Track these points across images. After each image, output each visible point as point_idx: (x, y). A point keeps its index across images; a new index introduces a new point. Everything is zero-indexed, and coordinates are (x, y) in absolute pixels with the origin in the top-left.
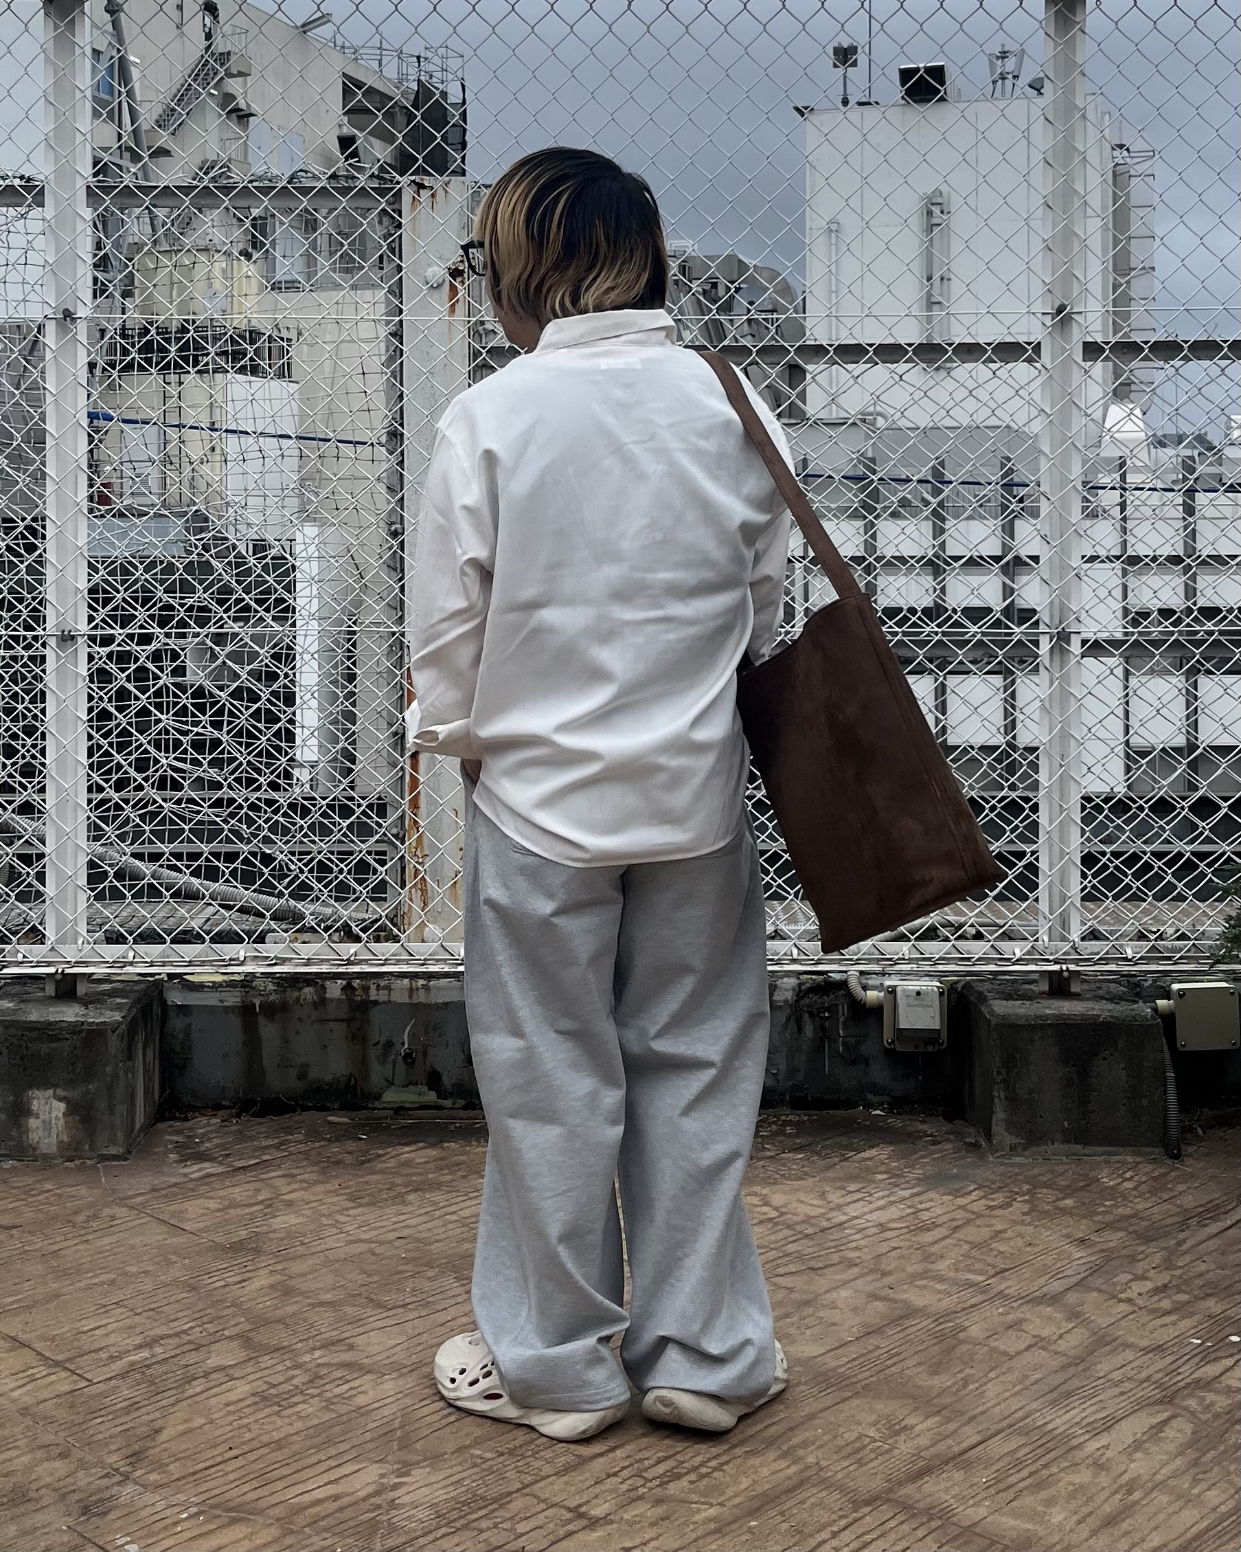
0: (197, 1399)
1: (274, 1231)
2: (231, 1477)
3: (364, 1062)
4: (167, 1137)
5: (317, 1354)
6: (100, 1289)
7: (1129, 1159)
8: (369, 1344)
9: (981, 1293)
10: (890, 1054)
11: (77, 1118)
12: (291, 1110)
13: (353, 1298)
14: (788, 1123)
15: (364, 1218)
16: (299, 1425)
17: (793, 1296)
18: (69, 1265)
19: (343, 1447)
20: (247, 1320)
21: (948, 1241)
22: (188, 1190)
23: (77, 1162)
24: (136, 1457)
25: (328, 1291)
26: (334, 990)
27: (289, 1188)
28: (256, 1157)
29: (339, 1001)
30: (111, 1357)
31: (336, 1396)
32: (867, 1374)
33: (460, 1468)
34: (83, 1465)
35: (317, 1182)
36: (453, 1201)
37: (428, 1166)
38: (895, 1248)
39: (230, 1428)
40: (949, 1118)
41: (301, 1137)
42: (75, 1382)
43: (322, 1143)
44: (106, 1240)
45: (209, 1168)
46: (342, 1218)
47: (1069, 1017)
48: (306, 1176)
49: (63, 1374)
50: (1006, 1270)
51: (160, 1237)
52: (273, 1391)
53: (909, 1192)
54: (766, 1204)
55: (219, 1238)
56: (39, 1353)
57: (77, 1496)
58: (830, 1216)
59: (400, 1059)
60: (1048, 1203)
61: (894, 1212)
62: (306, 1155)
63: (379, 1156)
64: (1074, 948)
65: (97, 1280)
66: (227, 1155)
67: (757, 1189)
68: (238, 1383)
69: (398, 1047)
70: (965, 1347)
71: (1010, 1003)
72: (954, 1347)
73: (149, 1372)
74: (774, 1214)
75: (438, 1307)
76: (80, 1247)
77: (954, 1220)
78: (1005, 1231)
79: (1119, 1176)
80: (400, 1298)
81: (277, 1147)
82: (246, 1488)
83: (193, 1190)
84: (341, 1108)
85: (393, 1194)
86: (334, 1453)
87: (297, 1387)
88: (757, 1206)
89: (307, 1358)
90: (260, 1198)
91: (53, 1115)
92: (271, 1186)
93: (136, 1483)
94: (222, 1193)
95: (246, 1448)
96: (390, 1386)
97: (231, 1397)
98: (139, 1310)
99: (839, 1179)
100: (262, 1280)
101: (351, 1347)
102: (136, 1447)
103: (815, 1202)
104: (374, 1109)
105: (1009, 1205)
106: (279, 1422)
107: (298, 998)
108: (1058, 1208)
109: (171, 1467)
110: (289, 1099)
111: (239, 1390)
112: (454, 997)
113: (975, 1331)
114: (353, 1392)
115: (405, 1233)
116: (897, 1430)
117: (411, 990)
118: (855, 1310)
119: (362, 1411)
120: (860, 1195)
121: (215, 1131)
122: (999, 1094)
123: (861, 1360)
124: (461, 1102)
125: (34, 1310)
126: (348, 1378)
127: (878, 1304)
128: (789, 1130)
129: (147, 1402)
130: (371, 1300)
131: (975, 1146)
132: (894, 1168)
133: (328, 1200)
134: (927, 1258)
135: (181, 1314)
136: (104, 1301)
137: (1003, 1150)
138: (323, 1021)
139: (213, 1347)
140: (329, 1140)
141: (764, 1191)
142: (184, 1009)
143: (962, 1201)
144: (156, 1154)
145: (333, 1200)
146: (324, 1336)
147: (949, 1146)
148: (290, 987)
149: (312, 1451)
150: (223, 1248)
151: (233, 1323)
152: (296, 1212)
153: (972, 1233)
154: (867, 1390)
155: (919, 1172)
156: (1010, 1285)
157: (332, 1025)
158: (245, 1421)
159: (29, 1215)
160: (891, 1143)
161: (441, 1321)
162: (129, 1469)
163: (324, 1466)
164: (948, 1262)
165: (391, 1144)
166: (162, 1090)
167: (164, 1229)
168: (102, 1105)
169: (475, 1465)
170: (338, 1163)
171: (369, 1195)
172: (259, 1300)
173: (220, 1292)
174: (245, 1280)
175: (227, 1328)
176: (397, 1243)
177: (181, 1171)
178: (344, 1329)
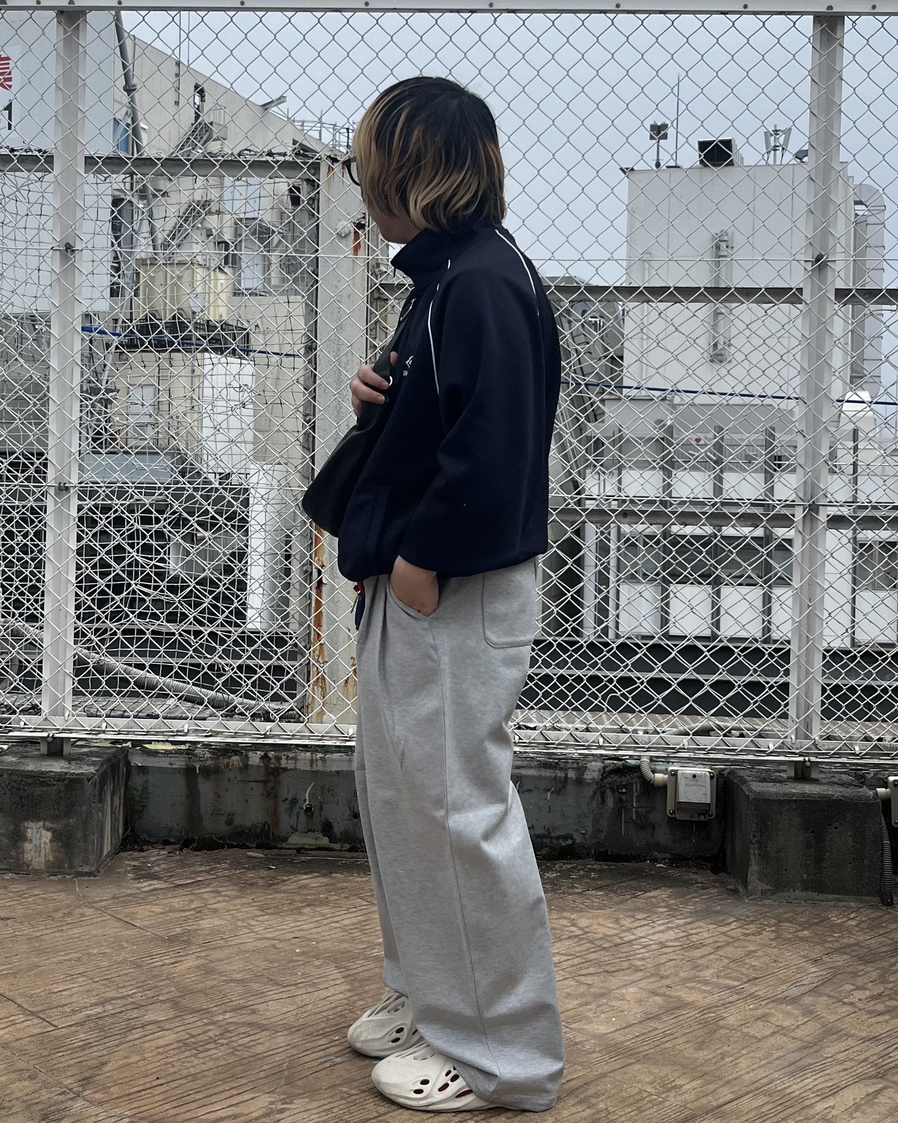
0: (135, 1043)
1: (202, 929)
2: (157, 1098)
3: (275, 813)
4: (127, 863)
5: (228, 1015)
6: (69, 963)
7: (853, 904)
8: (268, 1010)
9: (737, 994)
10: (672, 821)
11: (60, 844)
12: (220, 847)
13: (258, 977)
14: (593, 870)
15: (269, 923)
16: (211, 1064)
17: (592, 990)
18: (46, 946)
19: (243, 1081)
20: (177, 989)
21: (712, 956)
22: (140, 899)
23: (60, 877)
24: (86, 1082)
25: (240, 972)
26: (255, 758)
27: (214, 901)
28: (193, 878)
29: (258, 767)
30: (73, 1010)
31: (240, 1045)
32: (646, 1048)
33: (331, 1100)
34: (46, 1085)
35: (236, 897)
36: (337, 914)
37: (320, 889)
38: (671, 960)
39: (159, 1064)
40: (715, 871)
41: (226, 866)
42: (45, 1027)
43: (242, 871)
44: (76, 931)
45: (157, 884)
46: (253, 923)
47: (809, 795)
48: (228, 893)
49: (36, 1021)
50: (756, 979)
51: (116, 930)
52: (193, 1040)
53: (683, 921)
54: (574, 925)
55: (161, 932)
56: (19, 1006)
57: (40, 1107)
58: (622, 935)
59: (302, 811)
60: (790, 933)
61: (671, 935)
62: (230, 878)
63: (284, 881)
64: (815, 745)
65: (66, 958)
66: (171, 876)
67: (567, 914)
68: (167, 1033)
69: (301, 802)
70: (722, 1032)
71: (765, 784)
72: (715, 1032)
73: (100, 1022)
74: (579, 932)
75: (322, 987)
76: (57, 934)
77: (717, 942)
78: (755, 951)
79: (844, 916)
80: (291, 979)
81: (208, 872)
82: (167, 1107)
83: (143, 899)
84: (257, 848)
85: (292, 907)
86: (236, 1085)
87: (211, 1038)
88: (567, 926)
89: (220, 1018)
90: (193, 906)
91: (43, 841)
92: (202, 898)
93: (85, 1100)
94: (165, 901)
95: (170, 1079)
96: (281, 1040)
97: (161, 1042)
98: (98, 979)
99: (631, 910)
100: (190, 962)
101: (254, 1012)
102: (86, 1075)
103: (611, 925)
104: (282, 848)
105: (759, 933)
106: (196, 1062)
107: (228, 764)
108: (797, 937)
109: (112, 1089)
110: (220, 838)
111: (167, 1038)
112: (344, 767)
113: (732, 1020)
114: (253, 1043)
115: (299, 934)
116: (669, 1088)
117: (312, 761)
118: (639, 1002)
119: (259, 1058)
120: (647, 922)
121: (162, 860)
122: (754, 851)
123: (643, 1037)
124: (348, 846)
125: (19, 976)
126: (251, 1033)
127: (658, 999)
128: (593, 875)
129: (96, 1043)
130: (271, 980)
131: (735, 892)
132: (673, 904)
133: (243, 910)
134: (696, 967)
135: (127, 984)
136: (71, 972)
137: (756, 894)
138: (245, 782)
139: (150, 1007)
140: (247, 868)
141: (573, 916)
142: (143, 769)
143: (723, 929)
144: (118, 873)
145: (247, 909)
146: (234, 1003)
147: (715, 891)
148: (222, 754)
149: (219, 1083)
150: (164, 940)
151: (166, 991)
152: (219, 917)
153: (730, 951)
154: (647, 1058)
155: (691, 908)
156: (759, 989)
157: (253, 785)
158: (171, 1060)
159: (20, 911)
160: (670, 887)
161: (322, 996)
162: (81, 1089)
163: (228, 1094)
164: (712, 971)
165: (293, 873)
166: (125, 830)
167: (121, 924)
168: (79, 835)
169: (342, 1098)
170: (252, 884)
171: (277, 907)
172: (187, 976)
173: (158, 969)
174: (177, 962)
175: (162, 994)
176: (293, 941)
177: (136, 885)
178: (250, 998)
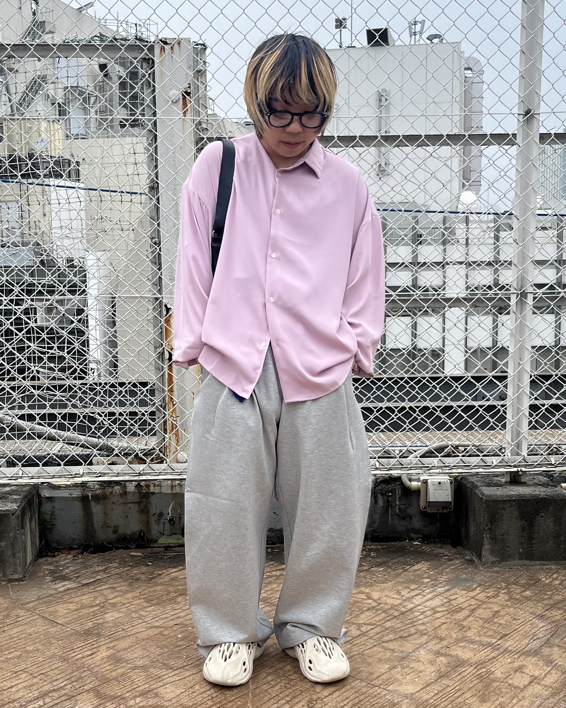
1: (107, 622)
3: (148, 523)
4: (45, 567)
5: (138, 700)
6: (12, 661)
7: (553, 567)
8: (166, 693)
10: (424, 514)
12: (111, 549)
13: (154, 663)
14: (372, 550)
15: (155, 613)
20: (97, 678)
22: (59, 598)
25: (140, 659)
26: (131, 488)
28: (93, 578)
29: (134, 493)
35: (127, 592)
38: (444, 623)
40: (454, 545)
41: (117, 565)
43: (128, 568)
44: (15, 630)
45: (69, 585)
46: (143, 613)
47: (524, 496)
48: (121, 588)
50: (506, 635)
51: (45, 628)
53: (443, 589)
54: (369, 598)
55: (78, 628)
58: (404, 604)
59: (167, 521)
60: (518, 594)
61: (437, 602)
62: (120, 575)
63: (160, 575)
64: (524, 459)
65: (11, 656)
66: (78, 577)
67: (363, 589)
69: (165, 515)
70: (494, 684)
71: (491, 488)
72: (489, 684)
74: (374, 604)
77: (470, 605)
78: (499, 611)
79: (550, 577)
80: (179, 663)
81: (104, 571)
83: (61, 598)
84: (137, 547)
85: (169, 597)
88: (365, 599)
90: (98, 602)
92: (102, 594)
94: (77, 599)
98: (36, 675)
99: (405, 582)
100: (104, 653)
101: (157, 695)
103: (395, 596)
105: (497, 595)
107: (112, 492)
108: (523, 597)
110: (110, 543)
113: (498, 674)
115: (178, 621)
117: (172, 487)
118: (431, 662)
120: (418, 592)
121: (70, 563)
122: (486, 536)
123: (441, 694)
128: (372, 554)
130: (165, 664)
131: (471, 562)
132: (432, 575)
133: (134, 603)
134: (462, 629)
135: (59, 677)
136: (15, 670)
137: (488, 564)
138: (125, 503)
139: (78, 697)
140: (131, 566)
141: (367, 590)
142: (50, 499)
143: (472, 594)
144: (39, 577)
145: (137, 602)
146: (141, 688)
147: (458, 561)
148: (107, 486)
150: (80, 634)
151: (89, 681)
152: (117, 610)
153: (481, 612)
155: (445, 577)
156: (510, 644)
157: (131, 505)
160: (427, 560)
164: (474, 631)
165: (165, 568)
166: (41, 541)
167: (47, 623)
168: (9, 553)
170: (138, 579)
171: (157, 598)
172: (102, 666)
173: (80, 661)
174: (92, 654)
175: (86, 685)
176: (175, 628)
177: (53, 587)
178: (151, 683)
